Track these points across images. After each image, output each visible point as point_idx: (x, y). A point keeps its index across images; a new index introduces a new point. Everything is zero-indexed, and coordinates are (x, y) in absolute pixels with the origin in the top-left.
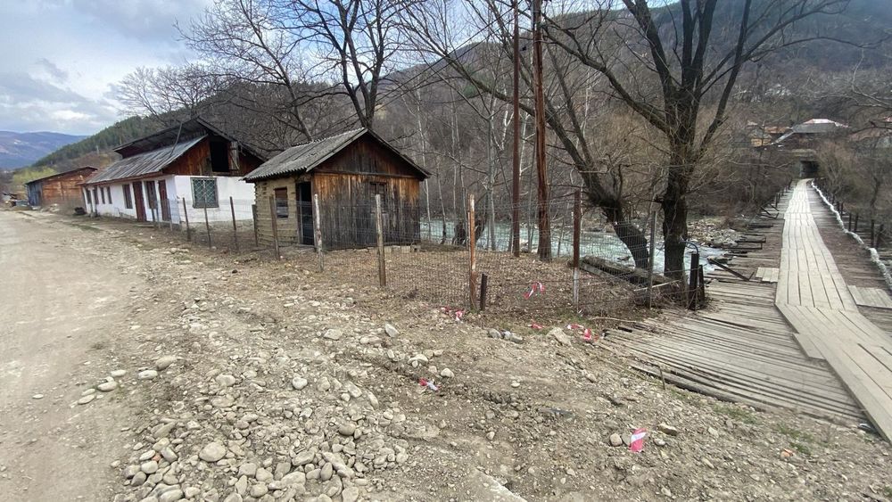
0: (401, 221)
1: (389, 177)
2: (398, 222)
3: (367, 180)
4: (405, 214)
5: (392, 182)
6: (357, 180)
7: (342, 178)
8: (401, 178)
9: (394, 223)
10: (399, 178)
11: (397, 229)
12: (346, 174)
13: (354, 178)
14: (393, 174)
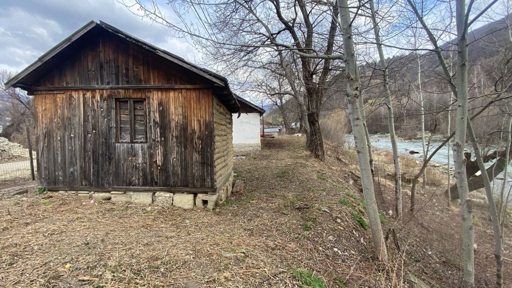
0: (174, 157)
1: (149, 90)
2: (165, 156)
3: (110, 96)
4: (179, 143)
5: (155, 98)
6: (93, 97)
7: (71, 97)
8: (174, 90)
9: (159, 159)
10: (167, 90)
11: (164, 168)
12: (77, 90)
13: (89, 95)
14: (157, 84)
